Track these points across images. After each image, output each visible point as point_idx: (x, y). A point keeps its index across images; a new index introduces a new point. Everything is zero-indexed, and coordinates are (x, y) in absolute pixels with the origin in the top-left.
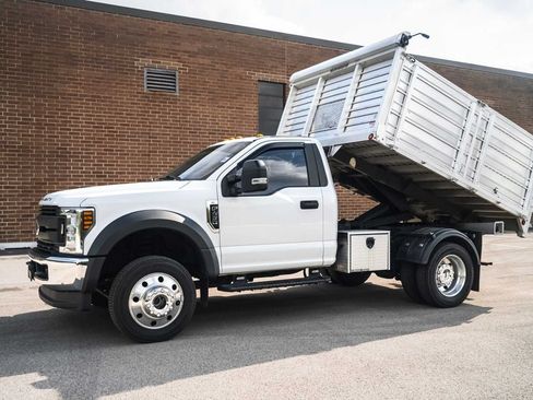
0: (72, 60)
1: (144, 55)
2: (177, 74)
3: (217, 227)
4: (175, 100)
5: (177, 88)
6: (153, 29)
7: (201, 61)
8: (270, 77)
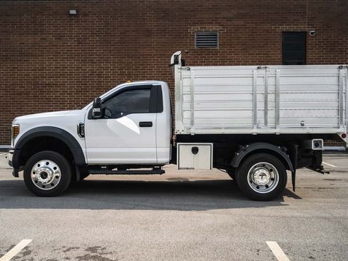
0: (149, 33)
1: (194, 24)
2: (218, 34)
3: (83, 136)
4: (216, 53)
5: (218, 44)
6: (201, 6)
7: (236, 23)
8: (292, 28)
